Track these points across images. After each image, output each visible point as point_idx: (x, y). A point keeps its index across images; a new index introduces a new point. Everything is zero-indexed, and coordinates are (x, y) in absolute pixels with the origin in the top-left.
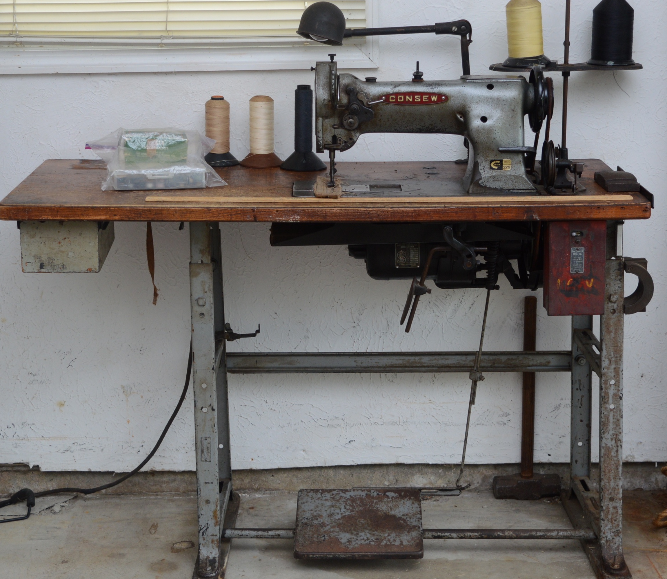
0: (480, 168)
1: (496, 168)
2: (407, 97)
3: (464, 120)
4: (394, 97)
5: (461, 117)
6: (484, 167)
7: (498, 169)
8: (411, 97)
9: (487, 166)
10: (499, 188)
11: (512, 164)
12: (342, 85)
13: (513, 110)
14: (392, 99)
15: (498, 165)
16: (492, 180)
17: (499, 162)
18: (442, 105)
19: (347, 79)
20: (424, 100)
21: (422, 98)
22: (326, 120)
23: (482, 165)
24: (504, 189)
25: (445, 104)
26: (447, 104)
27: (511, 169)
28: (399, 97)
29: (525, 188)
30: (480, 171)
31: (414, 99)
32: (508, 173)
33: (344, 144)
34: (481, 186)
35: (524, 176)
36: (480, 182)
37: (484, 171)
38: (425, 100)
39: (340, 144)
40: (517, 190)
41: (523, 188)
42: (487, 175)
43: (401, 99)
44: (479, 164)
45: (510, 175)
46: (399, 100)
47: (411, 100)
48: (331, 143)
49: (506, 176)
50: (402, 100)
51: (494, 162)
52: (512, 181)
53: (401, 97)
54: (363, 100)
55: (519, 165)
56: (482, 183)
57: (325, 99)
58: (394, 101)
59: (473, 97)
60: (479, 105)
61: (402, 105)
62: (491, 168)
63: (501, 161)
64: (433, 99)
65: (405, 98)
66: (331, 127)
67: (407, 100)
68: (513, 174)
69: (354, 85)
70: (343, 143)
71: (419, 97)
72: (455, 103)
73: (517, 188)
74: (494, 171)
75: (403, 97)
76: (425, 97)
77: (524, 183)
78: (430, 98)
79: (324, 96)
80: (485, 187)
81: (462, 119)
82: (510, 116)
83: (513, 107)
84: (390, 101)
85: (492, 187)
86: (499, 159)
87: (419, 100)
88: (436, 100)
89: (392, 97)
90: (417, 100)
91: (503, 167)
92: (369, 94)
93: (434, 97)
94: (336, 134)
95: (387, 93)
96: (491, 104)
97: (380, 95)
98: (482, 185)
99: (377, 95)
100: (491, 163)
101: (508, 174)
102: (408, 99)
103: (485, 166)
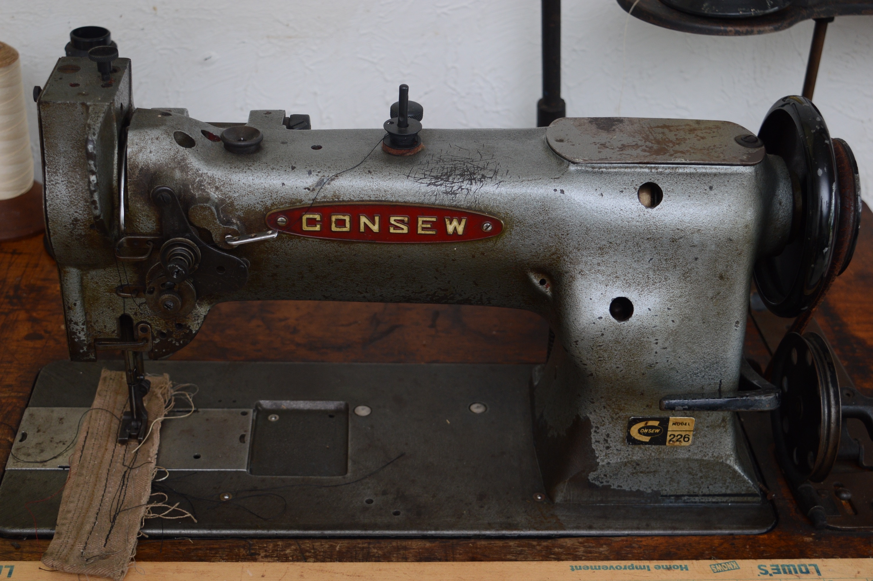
0: (594, 437)
1: (647, 439)
2: (363, 220)
3: (552, 290)
4: (318, 217)
5: (542, 282)
6: (608, 435)
7: (650, 443)
8: (377, 219)
9: (618, 433)
10: (649, 491)
11: (696, 429)
12: (137, 172)
13: (721, 277)
14: (311, 222)
15: (651, 431)
16: (628, 470)
17: (656, 423)
18: (481, 246)
19: (153, 148)
20: (420, 231)
21: (413, 225)
22: (93, 273)
23: (603, 430)
24: (664, 493)
25: (490, 244)
26: (499, 244)
27: (694, 443)
28: (334, 218)
29: (729, 492)
30: (594, 446)
31: (385, 224)
32: (683, 455)
33: (158, 341)
34: (592, 486)
35: (732, 462)
36: (591, 476)
37: (608, 448)
38: (423, 229)
39: (146, 339)
40: (704, 495)
41: (723, 491)
42: (613, 460)
43: (341, 223)
44: (592, 427)
45: (688, 459)
46: (334, 228)
47: (375, 228)
48: (114, 336)
49: (673, 462)
50: (347, 228)
51: (642, 424)
52: (690, 473)
53: (341, 217)
54: (211, 228)
55: (718, 430)
56: (597, 478)
57: (76, 220)
58: (318, 228)
59: (588, 230)
60: (606, 257)
61: (346, 243)
62: (631, 441)
63: (664, 423)
64: (450, 229)
65: (355, 222)
66: (111, 291)
67: (362, 229)
68: (698, 457)
69: (178, 174)
70: (154, 338)
71: (402, 222)
72: (528, 242)
73: (706, 491)
74: (637, 448)
75: (347, 218)
76: (424, 222)
77: (729, 480)
78: (440, 226)
79: (72, 211)
80: (607, 488)
81: (547, 290)
82: (710, 294)
83: (721, 268)
84: (305, 228)
85: (626, 488)
86: (657, 416)
87: (405, 230)
88: (460, 230)
89: (311, 216)
90: (396, 227)
91: (668, 438)
92: (232, 204)
93: (455, 223)
94: (128, 312)
95: (292, 203)
96: (648, 257)
97: (267, 209)
98: (597, 483)
99: (259, 207)
100: (629, 427)
101: (681, 456)
102: (365, 224)
103: (612, 435)
